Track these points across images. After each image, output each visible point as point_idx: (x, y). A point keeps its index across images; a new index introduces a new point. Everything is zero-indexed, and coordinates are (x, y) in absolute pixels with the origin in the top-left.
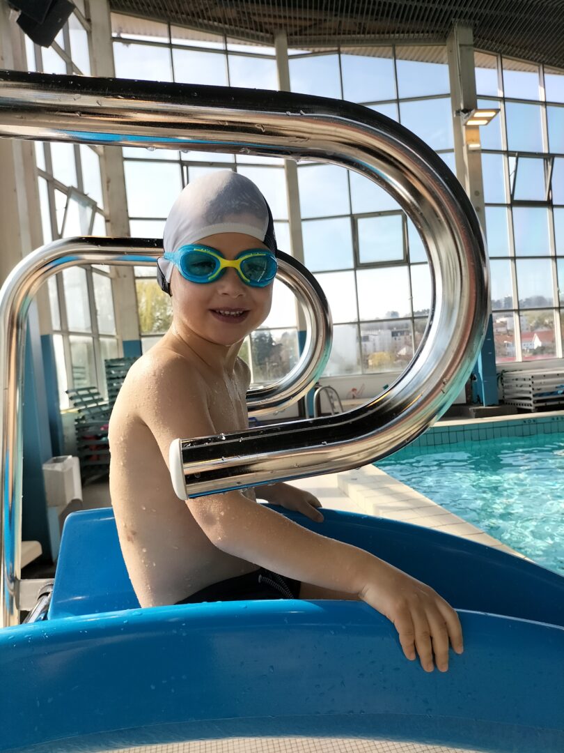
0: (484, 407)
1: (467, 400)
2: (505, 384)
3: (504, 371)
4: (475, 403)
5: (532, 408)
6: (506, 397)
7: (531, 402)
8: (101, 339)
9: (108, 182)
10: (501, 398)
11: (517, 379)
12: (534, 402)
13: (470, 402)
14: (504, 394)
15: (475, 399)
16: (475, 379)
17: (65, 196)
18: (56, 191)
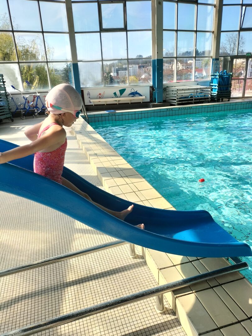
0: (156, 103)
1: (150, 100)
2: (167, 93)
3: (167, 87)
4: (154, 102)
5: (176, 104)
6: (167, 99)
10: (165, 99)
11: (173, 91)
12: (177, 101)
13: (151, 101)
14: (166, 97)
15: (154, 100)
16: (154, 90)
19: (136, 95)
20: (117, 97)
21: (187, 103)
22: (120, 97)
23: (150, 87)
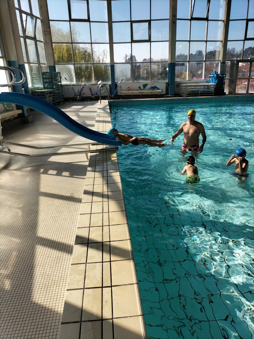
1: (165, 93)
2: (180, 88)
4: (168, 94)
6: (180, 92)
8: (41, 65)
9: (41, 7)
16: (169, 86)
17: (26, 15)
18: (22, 14)
19: (155, 89)
20: (141, 90)
22: (143, 90)
23: (166, 83)
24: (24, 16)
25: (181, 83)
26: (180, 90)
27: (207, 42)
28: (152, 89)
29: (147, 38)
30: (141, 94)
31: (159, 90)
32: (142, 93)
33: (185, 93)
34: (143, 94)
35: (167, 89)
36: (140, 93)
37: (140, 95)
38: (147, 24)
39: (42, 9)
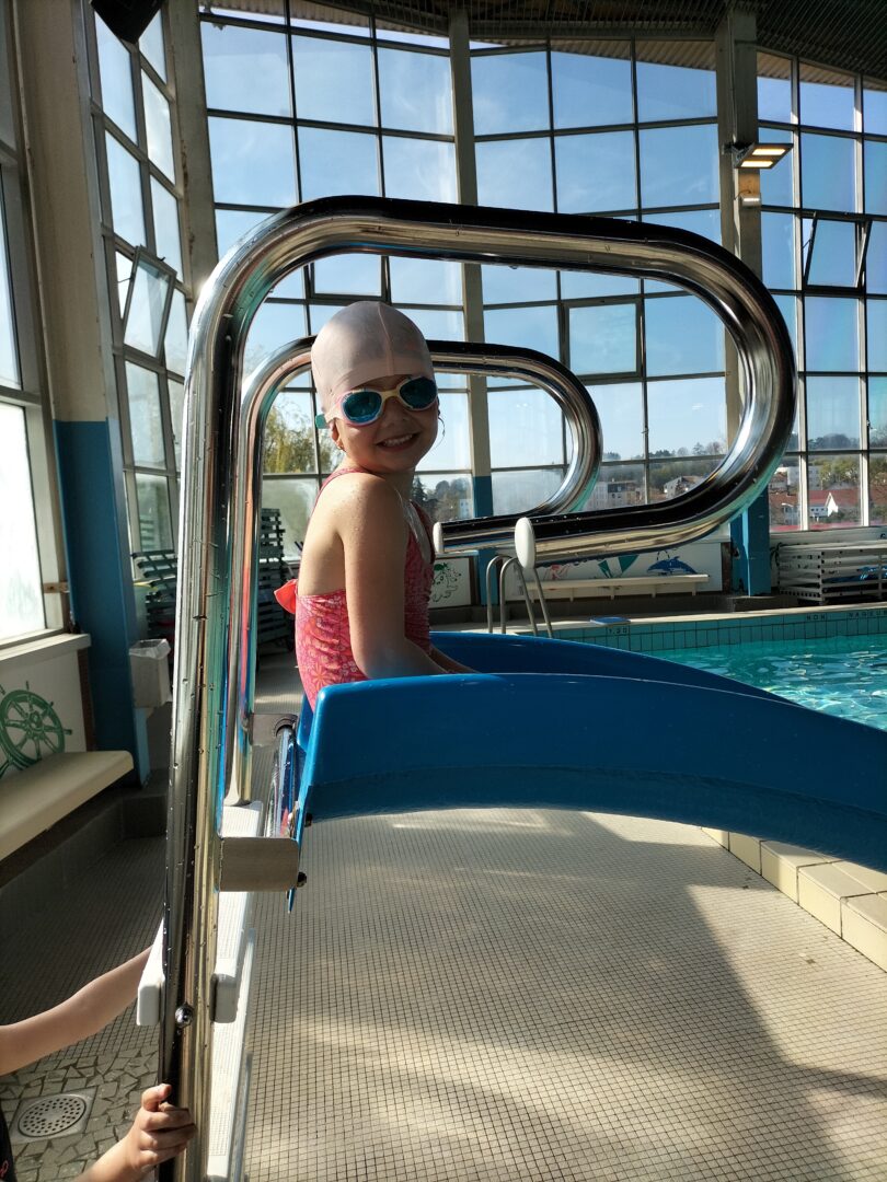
0: (749, 597)
1: (723, 585)
2: (781, 564)
3: (781, 545)
4: (736, 591)
5: (820, 599)
6: (783, 583)
7: (819, 591)
9: (191, 241)
10: (776, 585)
11: (799, 557)
12: (823, 591)
13: (728, 589)
14: (780, 578)
15: (736, 585)
16: (737, 555)
17: (131, 263)
18: (118, 255)
19: (676, 569)
20: (612, 577)
21: (857, 596)
22: (619, 577)
23: (723, 544)
24: (123, 265)
25: (784, 541)
26: (783, 573)
27: (869, 378)
28: (661, 571)
29: (632, 367)
30: (611, 594)
31: (694, 573)
32: (617, 588)
33: (817, 586)
34: (621, 593)
35: (727, 569)
36: (607, 587)
37: (608, 598)
38: (631, 308)
39: (193, 251)
